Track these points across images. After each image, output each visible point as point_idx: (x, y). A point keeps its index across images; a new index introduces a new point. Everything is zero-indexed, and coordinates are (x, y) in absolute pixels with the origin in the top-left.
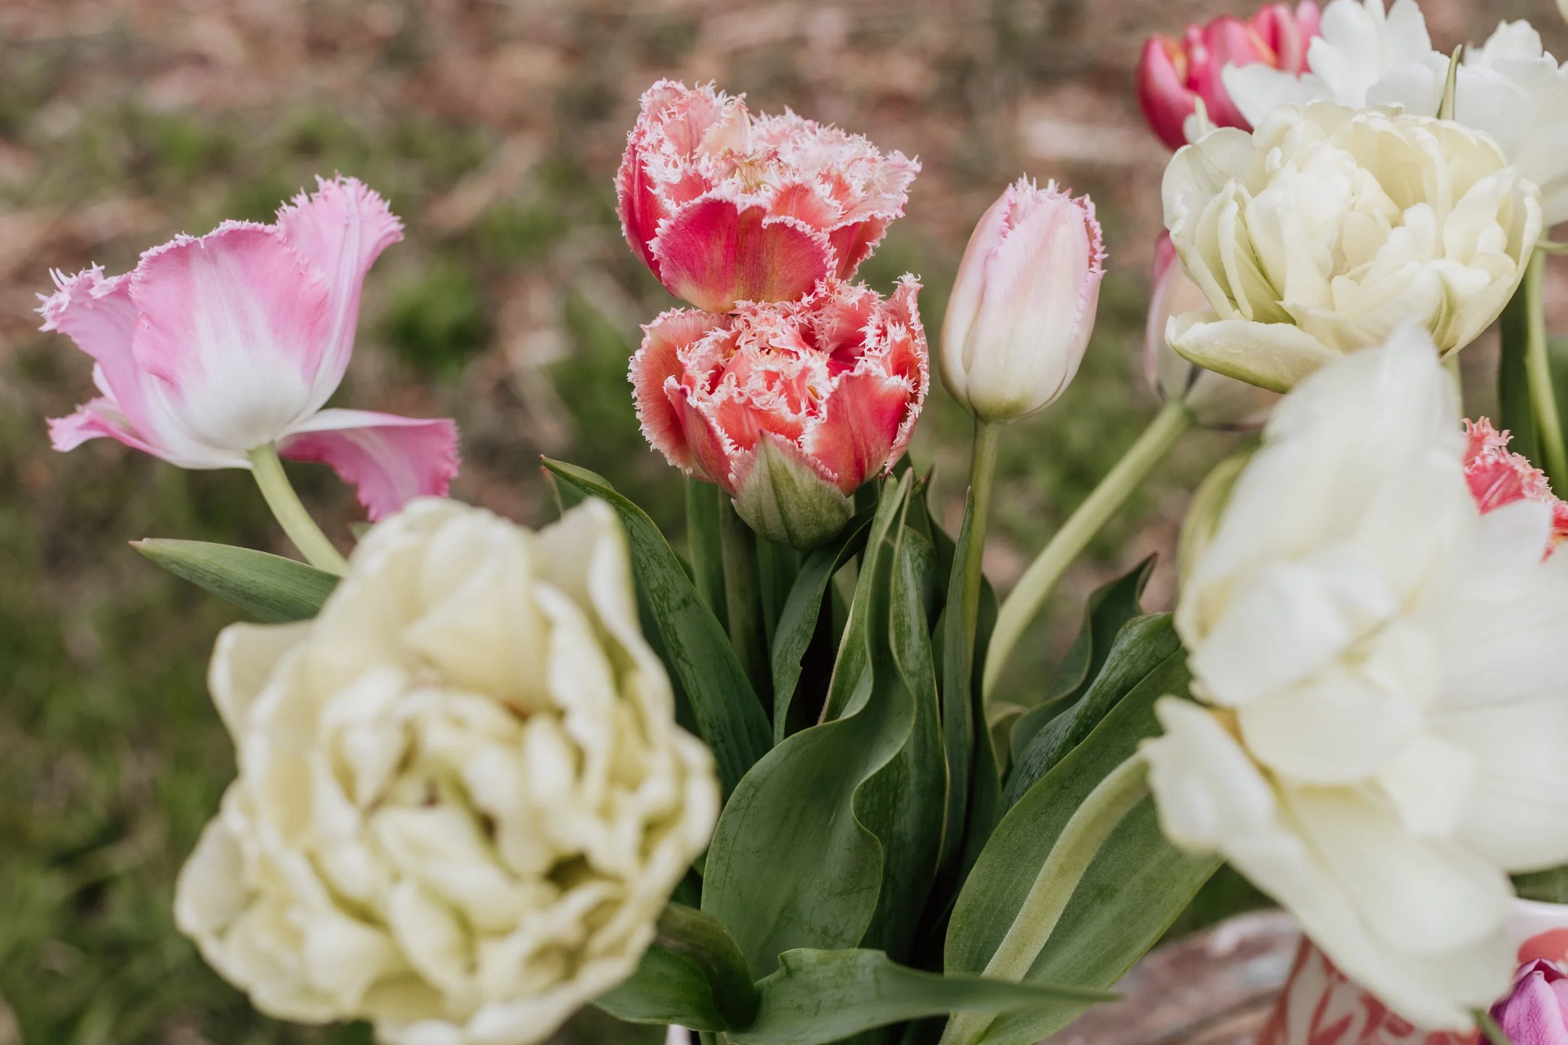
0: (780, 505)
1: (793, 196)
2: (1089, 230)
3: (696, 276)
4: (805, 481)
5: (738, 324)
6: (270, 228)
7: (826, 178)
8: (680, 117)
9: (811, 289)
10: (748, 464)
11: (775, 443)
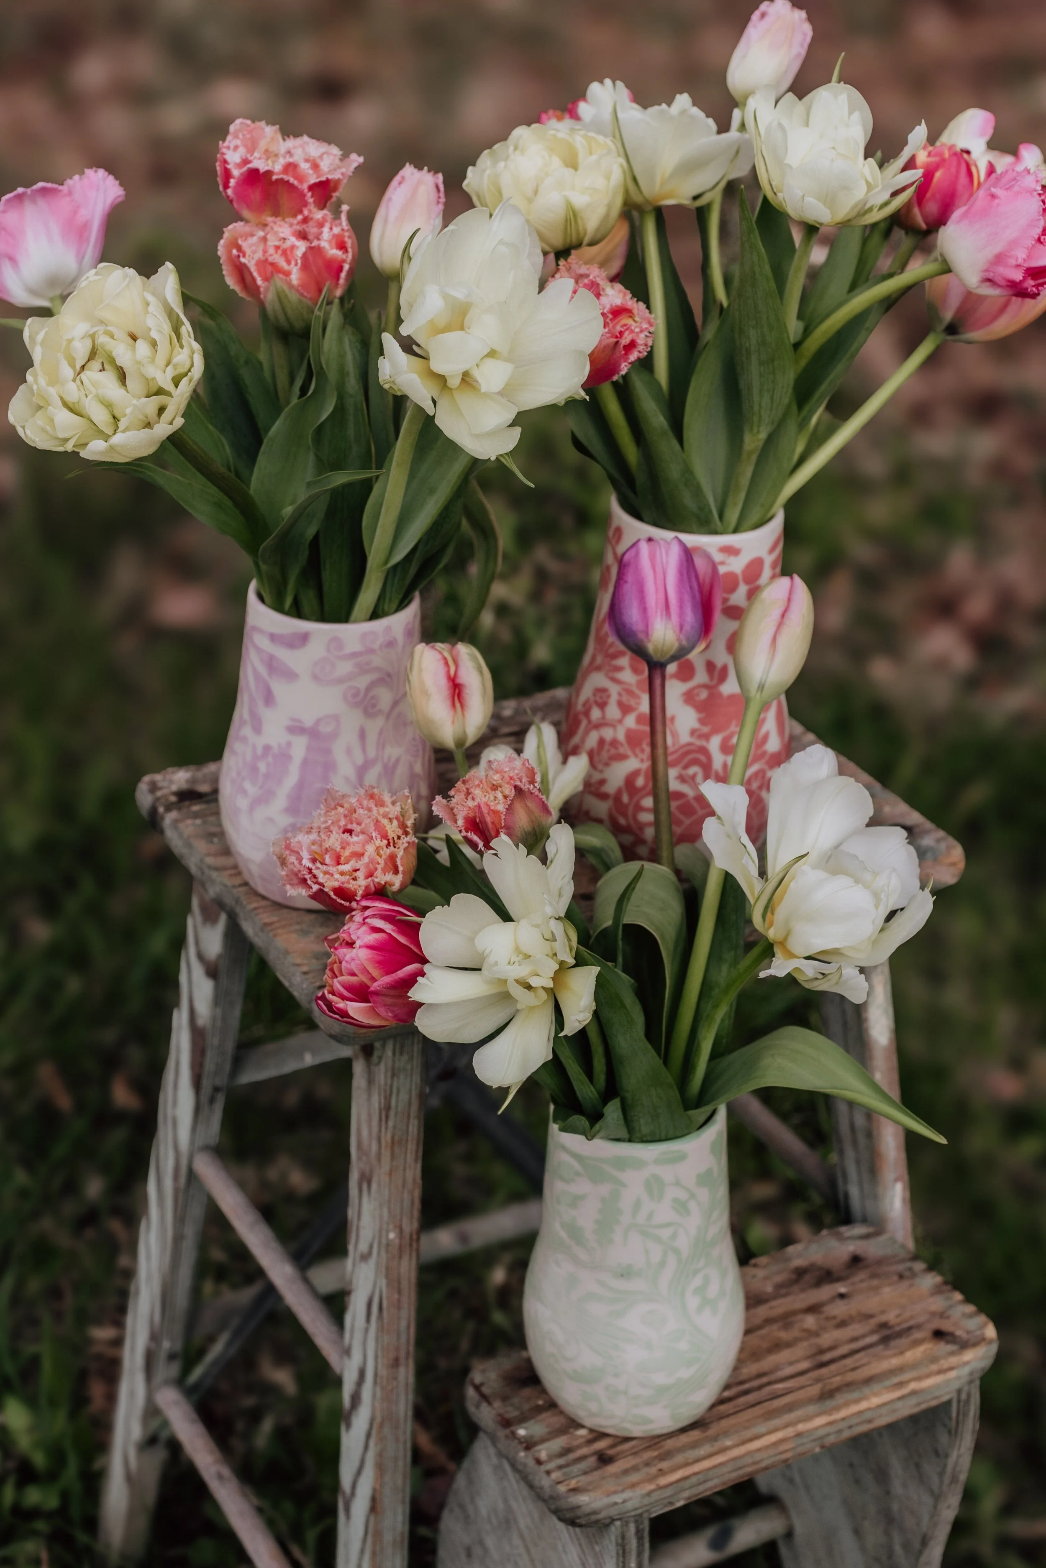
0: (283, 309)
1: (291, 167)
2: (437, 187)
3: (249, 207)
4: (293, 297)
5: (268, 229)
6: (60, 187)
7: (307, 161)
8: (248, 136)
9: (301, 212)
10: (267, 289)
11: (279, 279)
